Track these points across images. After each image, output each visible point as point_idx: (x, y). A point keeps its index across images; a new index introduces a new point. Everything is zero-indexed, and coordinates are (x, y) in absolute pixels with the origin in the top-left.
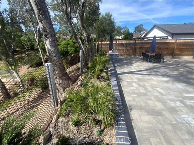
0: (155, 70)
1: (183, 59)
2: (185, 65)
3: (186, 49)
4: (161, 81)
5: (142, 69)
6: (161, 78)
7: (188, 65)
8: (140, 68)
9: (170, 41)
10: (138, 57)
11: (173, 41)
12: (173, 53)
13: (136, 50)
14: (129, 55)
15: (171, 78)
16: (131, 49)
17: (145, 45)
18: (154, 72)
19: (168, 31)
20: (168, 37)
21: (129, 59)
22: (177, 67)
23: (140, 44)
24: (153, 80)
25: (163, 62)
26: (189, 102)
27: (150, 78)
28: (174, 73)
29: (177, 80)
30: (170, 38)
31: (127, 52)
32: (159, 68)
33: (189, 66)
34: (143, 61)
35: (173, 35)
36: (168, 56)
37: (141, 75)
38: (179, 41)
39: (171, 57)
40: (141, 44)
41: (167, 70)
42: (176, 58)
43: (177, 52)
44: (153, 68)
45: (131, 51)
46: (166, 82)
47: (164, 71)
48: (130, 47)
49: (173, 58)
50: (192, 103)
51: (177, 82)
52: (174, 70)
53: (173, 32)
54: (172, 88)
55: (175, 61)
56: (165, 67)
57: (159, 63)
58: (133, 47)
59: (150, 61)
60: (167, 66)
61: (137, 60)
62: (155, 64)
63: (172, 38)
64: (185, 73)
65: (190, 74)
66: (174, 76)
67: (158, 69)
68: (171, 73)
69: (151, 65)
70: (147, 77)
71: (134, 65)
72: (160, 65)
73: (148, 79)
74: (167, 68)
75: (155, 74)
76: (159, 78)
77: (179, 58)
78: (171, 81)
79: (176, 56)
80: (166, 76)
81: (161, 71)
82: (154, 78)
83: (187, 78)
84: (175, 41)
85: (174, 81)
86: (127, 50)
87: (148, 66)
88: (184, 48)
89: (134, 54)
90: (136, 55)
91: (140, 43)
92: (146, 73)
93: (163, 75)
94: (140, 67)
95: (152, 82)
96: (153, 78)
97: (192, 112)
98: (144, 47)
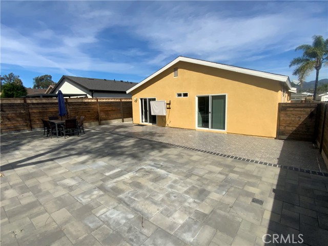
0: (68, 147)
1: (112, 124)
2: (114, 132)
3: (112, 110)
4: (75, 164)
5: (42, 152)
6: (76, 159)
7: (118, 130)
8: (38, 151)
9: (90, 101)
10: (39, 130)
11: (93, 101)
12: (98, 118)
13: (32, 118)
14: (17, 129)
15: (91, 155)
16: (18, 117)
17: (48, 107)
18: (66, 151)
19: (85, 86)
20: (86, 95)
21: (15, 137)
22: (103, 136)
23: (37, 106)
24: (60, 166)
25: (84, 133)
26: (111, 183)
27: (54, 165)
28: (97, 146)
29: (99, 155)
30: (89, 97)
31: (6, 123)
32: (76, 142)
33: (119, 132)
34: (47, 136)
35: (92, 92)
36: (93, 123)
37: (34, 166)
38: (101, 101)
39: (97, 123)
40: (41, 106)
41: (87, 144)
42: (103, 124)
43: (102, 115)
44: (66, 145)
45: (19, 119)
46: (83, 163)
47: (84, 146)
48: (15, 112)
49: (100, 124)
50: (115, 183)
51: (100, 157)
52: (98, 141)
53: (91, 89)
54: (90, 170)
55: (103, 129)
56: (86, 140)
57: (78, 134)
58: (22, 111)
59: (61, 134)
60: (89, 136)
61: (34, 137)
62: (71, 138)
63: (92, 96)
64: (112, 142)
65: (117, 142)
66: (97, 150)
67: (74, 145)
68: (94, 146)
69: (62, 140)
70: (48, 165)
71: (24, 148)
72: (79, 138)
73: (50, 169)
74: (89, 141)
75: (66, 155)
76: (73, 159)
77: (108, 124)
78: (91, 159)
79: (103, 122)
80: (84, 153)
81: (79, 147)
82: (62, 162)
83: (113, 148)
84: (96, 101)
85: (96, 157)
86: (9, 119)
87: (56, 143)
88: (109, 109)
89: (27, 125)
90: (34, 126)
91: (38, 104)
92: (48, 157)
93: (80, 154)
94: (37, 149)
95: (57, 171)
96: (60, 163)
97: (113, 198)
98: (48, 110)
